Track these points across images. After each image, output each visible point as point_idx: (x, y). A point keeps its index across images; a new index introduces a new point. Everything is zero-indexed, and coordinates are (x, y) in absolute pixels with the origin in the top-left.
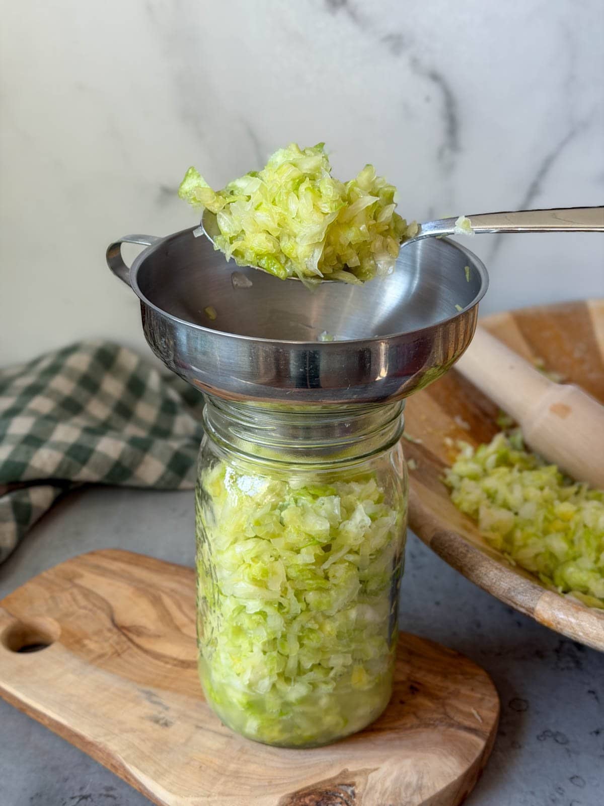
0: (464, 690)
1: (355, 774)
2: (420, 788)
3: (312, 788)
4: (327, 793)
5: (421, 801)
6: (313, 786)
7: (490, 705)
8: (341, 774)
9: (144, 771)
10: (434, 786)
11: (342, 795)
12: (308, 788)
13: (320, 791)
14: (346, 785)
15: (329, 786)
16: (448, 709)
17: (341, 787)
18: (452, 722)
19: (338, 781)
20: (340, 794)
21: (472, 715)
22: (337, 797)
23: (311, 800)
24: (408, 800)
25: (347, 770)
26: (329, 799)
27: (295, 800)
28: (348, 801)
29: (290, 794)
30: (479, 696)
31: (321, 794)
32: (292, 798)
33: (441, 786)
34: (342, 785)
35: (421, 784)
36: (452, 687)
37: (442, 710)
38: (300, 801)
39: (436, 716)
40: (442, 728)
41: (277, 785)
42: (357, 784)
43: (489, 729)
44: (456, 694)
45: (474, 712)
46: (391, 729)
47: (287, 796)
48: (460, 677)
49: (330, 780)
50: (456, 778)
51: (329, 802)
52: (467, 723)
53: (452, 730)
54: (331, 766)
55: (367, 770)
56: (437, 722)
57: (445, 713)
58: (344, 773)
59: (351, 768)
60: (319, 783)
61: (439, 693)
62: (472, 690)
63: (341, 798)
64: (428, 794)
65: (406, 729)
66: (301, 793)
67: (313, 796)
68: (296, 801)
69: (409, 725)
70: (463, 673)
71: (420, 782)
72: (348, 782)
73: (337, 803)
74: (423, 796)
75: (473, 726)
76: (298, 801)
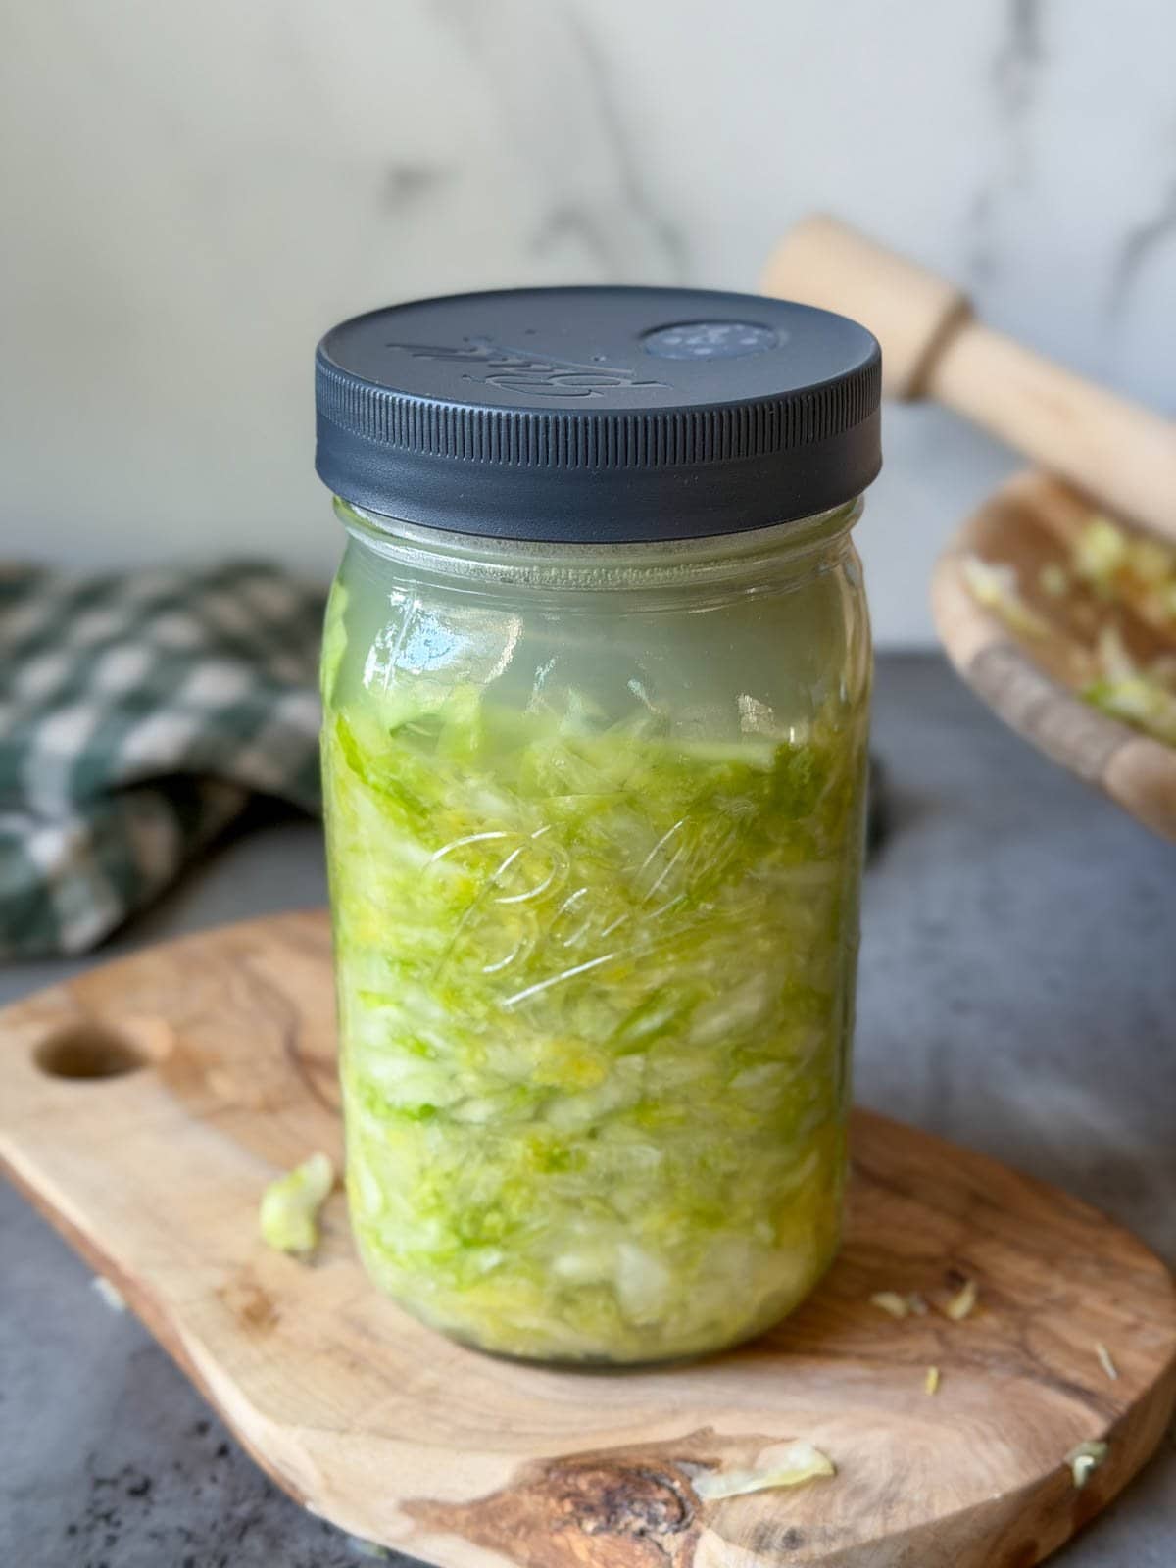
0: (1092, 1300)
1: (728, 1442)
2: (888, 1501)
3: (604, 1456)
4: (639, 1473)
5: (879, 1534)
6: (609, 1451)
7: (1152, 1343)
8: (693, 1435)
9: (217, 1354)
10: (929, 1505)
11: (677, 1484)
12: (596, 1453)
13: (624, 1465)
14: (695, 1462)
15: (650, 1457)
16: (1034, 1338)
17: (680, 1465)
18: (1033, 1365)
19: (680, 1451)
20: (673, 1480)
21: (1094, 1359)
22: (659, 1485)
23: (593, 1484)
24: (847, 1523)
25: (711, 1430)
26: (641, 1486)
27: (553, 1476)
28: (687, 1500)
29: (543, 1460)
30: (1127, 1318)
31: (624, 1473)
32: (548, 1471)
33: (947, 1505)
34: (686, 1460)
35: (896, 1494)
36: (1059, 1286)
37: (1014, 1334)
38: (566, 1482)
39: (996, 1346)
40: (998, 1375)
41: (519, 1435)
42: (725, 1465)
43: (1131, 1396)
44: (1067, 1306)
45: (1101, 1352)
46: (863, 1357)
47: (537, 1463)
48: (1091, 1270)
49: (657, 1445)
50: (997, 1495)
51: (638, 1496)
52: (1073, 1374)
53: (1027, 1385)
54: (675, 1413)
55: (763, 1437)
56: (991, 1361)
57: (1023, 1347)
58: (703, 1437)
59: (723, 1426)
60: (627, 1448)
61: (1018, 1297)
62: (1115, 1302)
63: (673, 1491)
64: (903, 1520)
65: (902, 1363)
66: (572, 1463)
67: (601, 1475)
68: (556, 1478)
69: (912, 1356)
70: (1104, 1263)
71: (893, 1489)
72: (703, 1456)
73: (656, 1501)
74: (890, 1521)
75: (1088, 1382)
76: (560, 1481)
